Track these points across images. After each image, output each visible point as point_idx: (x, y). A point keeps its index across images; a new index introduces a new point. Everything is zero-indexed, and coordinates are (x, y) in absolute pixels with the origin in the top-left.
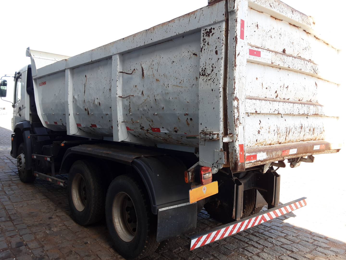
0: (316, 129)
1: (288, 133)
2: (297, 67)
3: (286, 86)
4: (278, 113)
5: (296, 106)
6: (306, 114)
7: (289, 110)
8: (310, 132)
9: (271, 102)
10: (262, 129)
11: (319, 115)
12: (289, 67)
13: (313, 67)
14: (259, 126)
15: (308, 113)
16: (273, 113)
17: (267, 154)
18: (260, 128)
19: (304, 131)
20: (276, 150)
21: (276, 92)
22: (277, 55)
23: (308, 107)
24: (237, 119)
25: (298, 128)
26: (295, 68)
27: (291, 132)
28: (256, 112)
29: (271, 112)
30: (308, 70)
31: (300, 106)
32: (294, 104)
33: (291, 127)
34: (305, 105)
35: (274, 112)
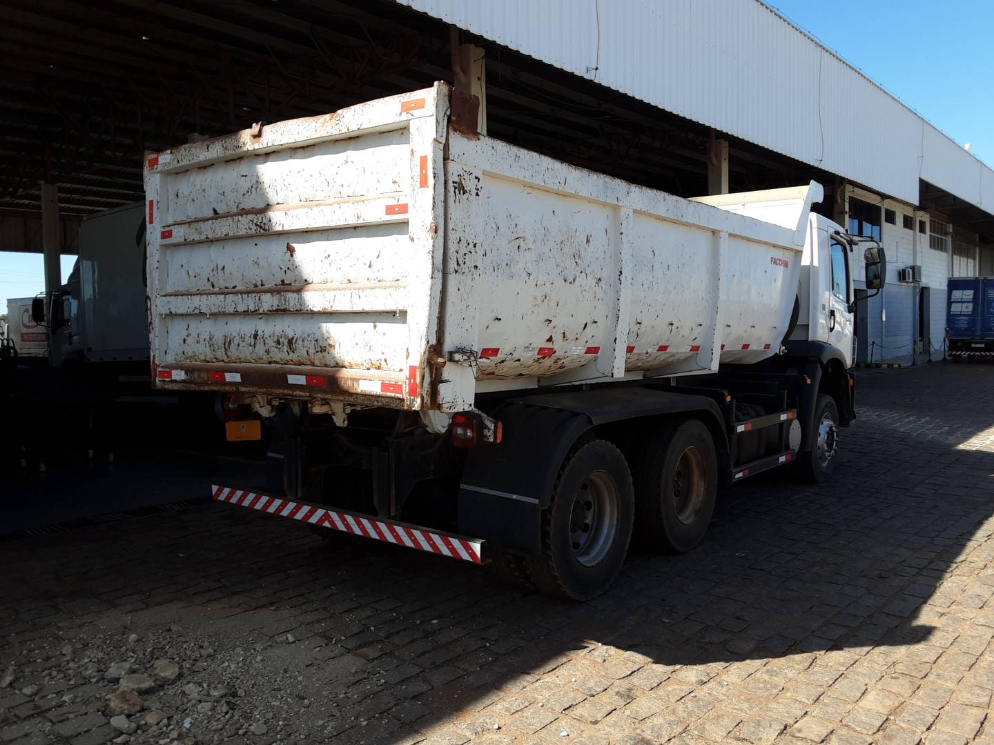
0: (300, 342)
1: (227, 344)
2: (219, 234)
3: (220, 267)
4: (200, 312)
5: (230, 298)
6: (253, 310)
7: (217, 307)
8: (279, 347)
9: (189, 297)
10: (190, 337)
11: (289, 311)
12: (207, 238)
13: (255, 221)
14: (186, 333)
15: (257, 308)
16: (192, 313)
17: (186, 373)
18: (187, 336)
19: (262, 344)
20: (200, 370)
21: (208, 280)
22: (191, 226)
23: (257, 298)
24: (151, 323)
25: (246, 338)
26: (216, 236)
27: (232, 343)
28: (171, 312)
29: (190, 311)
30: (243, 230)
31: (238, 298)
32: (227, 296)
33: (234, 334)
34: (250, 295)
35: (193, 311)
